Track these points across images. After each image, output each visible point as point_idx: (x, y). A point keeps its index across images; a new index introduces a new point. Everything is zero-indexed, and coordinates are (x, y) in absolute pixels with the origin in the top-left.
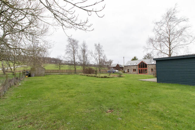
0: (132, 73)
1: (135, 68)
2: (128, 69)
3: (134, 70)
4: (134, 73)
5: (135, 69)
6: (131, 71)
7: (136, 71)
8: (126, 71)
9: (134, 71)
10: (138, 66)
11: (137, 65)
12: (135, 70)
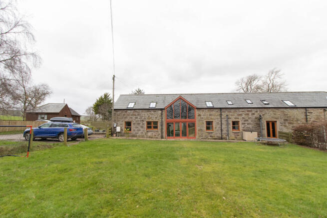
0: (143, 137)
1: (155, 117)
2: (127, 120)
3: (151, 125)
4: (149, 134)
5: (155, 120)
6: (139, 128)
7: (156, 127)
8: (118, 129)
9: (149, 127)
10: (164, 113)
11: (162, 110)
12: (156, 123)
